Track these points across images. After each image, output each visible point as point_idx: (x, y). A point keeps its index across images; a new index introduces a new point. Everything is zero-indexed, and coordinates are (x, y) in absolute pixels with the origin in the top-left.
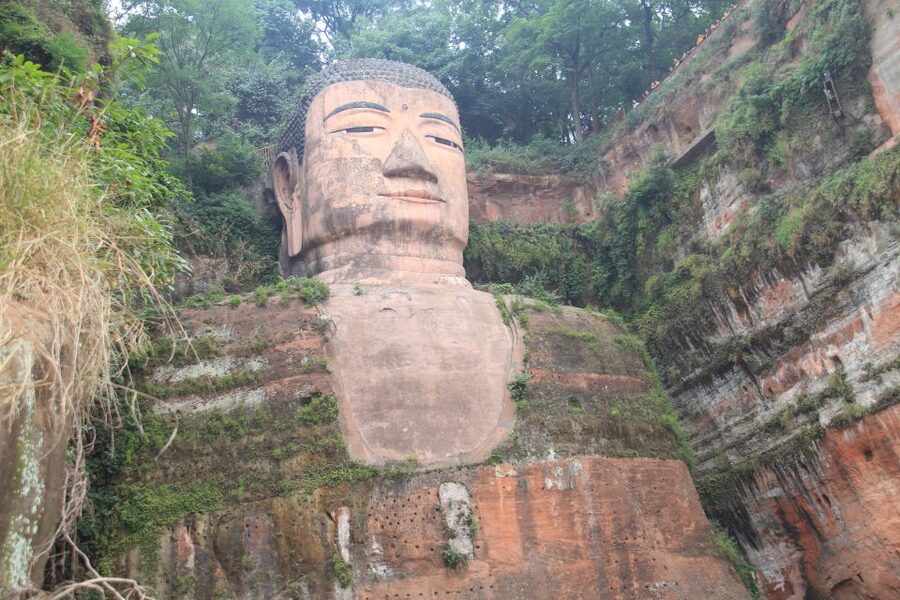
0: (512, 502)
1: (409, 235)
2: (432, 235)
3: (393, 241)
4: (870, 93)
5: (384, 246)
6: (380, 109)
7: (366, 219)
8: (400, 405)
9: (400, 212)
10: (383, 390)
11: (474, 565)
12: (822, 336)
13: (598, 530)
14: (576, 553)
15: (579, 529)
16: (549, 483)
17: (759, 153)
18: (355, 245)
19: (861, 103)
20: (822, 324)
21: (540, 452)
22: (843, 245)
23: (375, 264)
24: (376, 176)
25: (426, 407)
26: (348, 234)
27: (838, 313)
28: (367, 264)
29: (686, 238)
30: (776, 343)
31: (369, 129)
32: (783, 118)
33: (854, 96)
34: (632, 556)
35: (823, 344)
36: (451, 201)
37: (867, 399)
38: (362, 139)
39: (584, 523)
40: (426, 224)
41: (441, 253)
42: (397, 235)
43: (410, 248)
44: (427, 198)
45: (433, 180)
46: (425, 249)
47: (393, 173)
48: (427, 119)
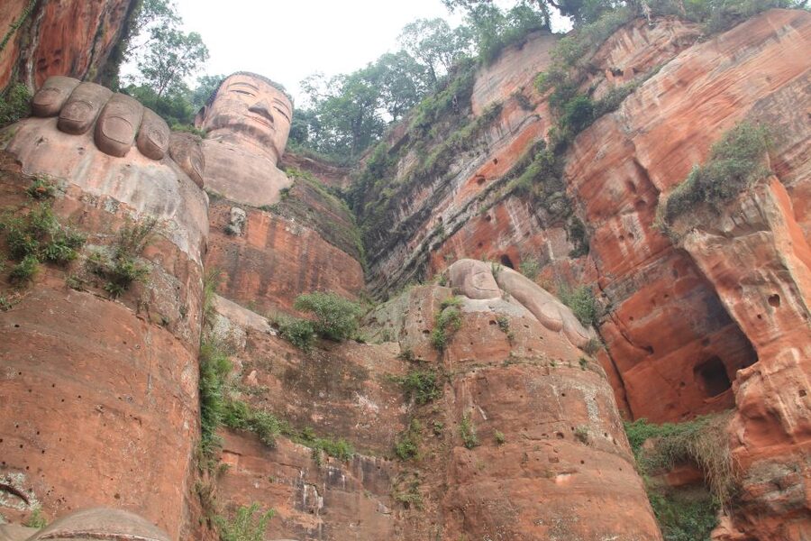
0: (266, 228)
1: (253, 134)
2: (263, 139)
3: (244, 134)
4: (470, 104)
5: (239, 135)
6: (256, 88)
7: (235, 121)
8: (225, 177)
9: (251, 123)
10: (219, 170)
11: (238, 238)
12: (436, 209)
13: (306, 256)
14: (292, 259)
15: (297, 252)
16: (288, 229)
17: (424, 134)
18: (226, 131)
19: (467, 110)
20: (437, 203)
21: (287, 217)
22: (451, 166)
23: (233, 139)
24: (245, 110)
25: (237, 182)
26: (223, 127)
27: (444, 197)
28: (229, 138)
29: (388, 183)
30: (418, 221)
31: (248, 93)
32: (436, 117)
33: (465, 107)
34: (321, 275)
35: (436, 213)
36: (278, 132)
37: (449, 231)
38: (242, 96)
39: (300, 251)
40: (262, 132)
41: (266, 148)
42: (247, 132)
43: (251, 140)
44: (266, 123)
45: (272, 120)
46: (258, 144)
47: (252, 110)
48: (277, 101)
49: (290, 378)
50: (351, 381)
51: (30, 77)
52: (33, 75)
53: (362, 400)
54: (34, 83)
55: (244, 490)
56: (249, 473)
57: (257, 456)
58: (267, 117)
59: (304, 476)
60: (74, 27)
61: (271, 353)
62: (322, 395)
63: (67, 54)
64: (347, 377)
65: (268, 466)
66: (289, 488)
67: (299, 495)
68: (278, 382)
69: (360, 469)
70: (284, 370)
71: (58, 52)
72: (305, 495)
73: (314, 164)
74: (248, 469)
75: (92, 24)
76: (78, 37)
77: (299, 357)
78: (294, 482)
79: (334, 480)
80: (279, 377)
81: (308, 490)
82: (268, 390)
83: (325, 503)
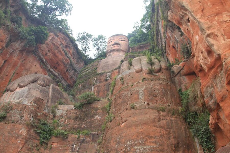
6: (113, 39)
7: (109, 51)
9: (113, 48)
11: (109, 80)
24: (111, 46)
25: (109, 66)
31: (112, 41)
36: (122, 46)
38: (111, 43)
40: (117, 49)
41: (120, 52)
42: (113, 51)
43: (115, 52)
44: (117, 46)
45: (119, 44)
46: (117, 52)
47: (113, 45)
48: (120, 38)
49: (76, 119)
50: (94, 113)
51: (54, 72)
52: (54, 71)
53: (96, 117)
54: (56, 72)
55: (57, 150)
56: (60, 146)
57: (62, 141)
58: (117, 44)
59: (74, 143)
60: (57, 57)
61: (71, 114)
62: (86, 119)
63: (59, 62)
64: (93, 112)
65: (65, 143)
66: (70, 147)
67: (72, 148)
68: (73, 120)
69: (91, 136)
70: (74, 117)
71: (57, 63)
72: (74, 148)
73: (142, 46)
74: (59, 145)
75: (61, 53)
76: (60, 57)
77: (79, 112)
78: (71, 145)
79: (83, 142)
80: (73, 119)
81: (75, 146)
82: (70, 124)
83: (79, 149)
